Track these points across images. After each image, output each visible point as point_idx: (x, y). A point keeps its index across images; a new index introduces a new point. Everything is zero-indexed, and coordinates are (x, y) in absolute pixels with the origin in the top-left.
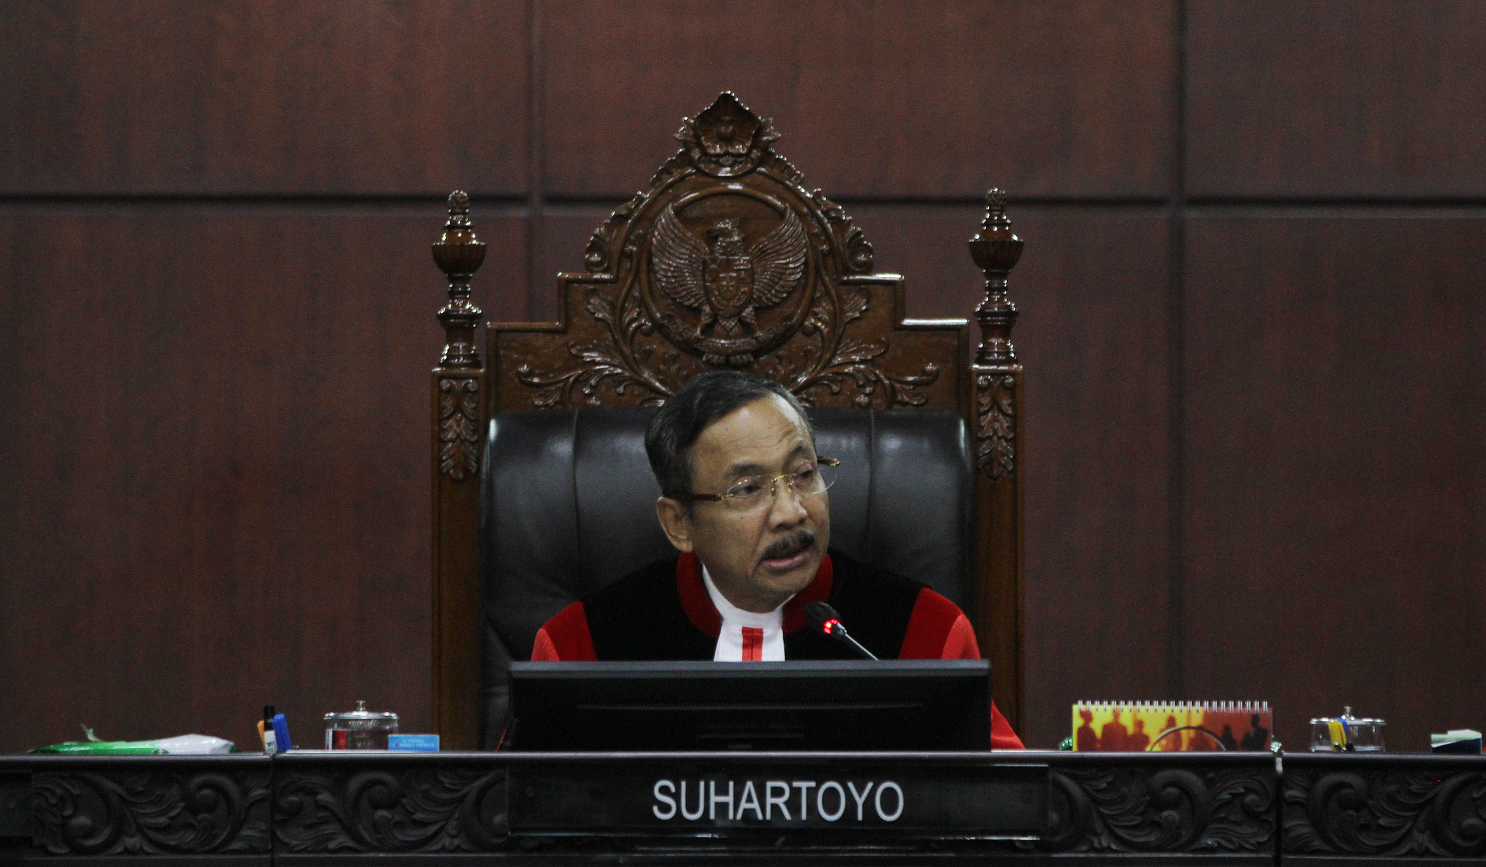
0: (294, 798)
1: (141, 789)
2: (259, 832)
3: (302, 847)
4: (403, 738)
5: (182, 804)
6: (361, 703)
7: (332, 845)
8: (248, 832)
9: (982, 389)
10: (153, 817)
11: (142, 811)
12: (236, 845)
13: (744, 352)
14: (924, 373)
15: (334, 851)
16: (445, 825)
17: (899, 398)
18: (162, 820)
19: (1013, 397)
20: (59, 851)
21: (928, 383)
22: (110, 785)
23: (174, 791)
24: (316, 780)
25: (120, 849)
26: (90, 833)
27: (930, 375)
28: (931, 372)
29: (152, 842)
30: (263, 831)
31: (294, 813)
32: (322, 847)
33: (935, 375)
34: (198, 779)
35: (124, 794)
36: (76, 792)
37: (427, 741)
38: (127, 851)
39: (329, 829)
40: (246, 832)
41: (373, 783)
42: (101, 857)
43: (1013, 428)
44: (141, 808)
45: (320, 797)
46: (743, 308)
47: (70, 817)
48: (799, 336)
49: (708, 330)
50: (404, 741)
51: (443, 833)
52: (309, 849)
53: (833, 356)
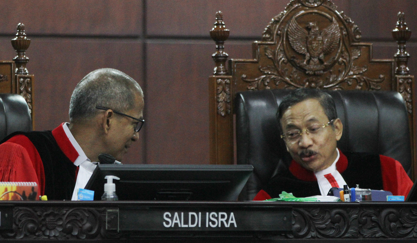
0: (364, 218)
1: (316, 214)
2: (355, 230)
3: (367, 236)
4: (393, 197)
5: (330, 220)
6: (358, 185)
7: (377, 235)
8: (352, 230)
9: (400, 84)
10: (320, 225)
11: (317, 223)
12: (346, 235)
13: (320, 70)
14: (380, 78)
15: (378, 238)
16: (413, 228)
17: (372, 87)
18: (324, 226)
19: (411, 87)
20: (291, 237)
21: (380, 82)
22: (306, 213)
23: (327, 216)
24: (371, 211)
25: (310, 237)
26: (300, 230)
27: (382, 79)
28: (382, 78)
29: (320, 233)
30: (356, 230)
31: (365, 223)
32: (374, 236)
33: (383, 79)
34: (334, 211)
35: (311, 216)
36: (296, 215)
37: (400, 198)
38: (312, 237)
39: (376, 229)
40: (350, 230)
41: (391, 213)
42: (304, 239)
43: (411, 98)
44: (317, 221)
45: (373, 218)
46: (320, 54)
47: (294, 225)
48: (337, 64)
49: (308, 62)
50: (393, 198)
51: (413, 232)
52: (370, 237)
53: (349, 72)
